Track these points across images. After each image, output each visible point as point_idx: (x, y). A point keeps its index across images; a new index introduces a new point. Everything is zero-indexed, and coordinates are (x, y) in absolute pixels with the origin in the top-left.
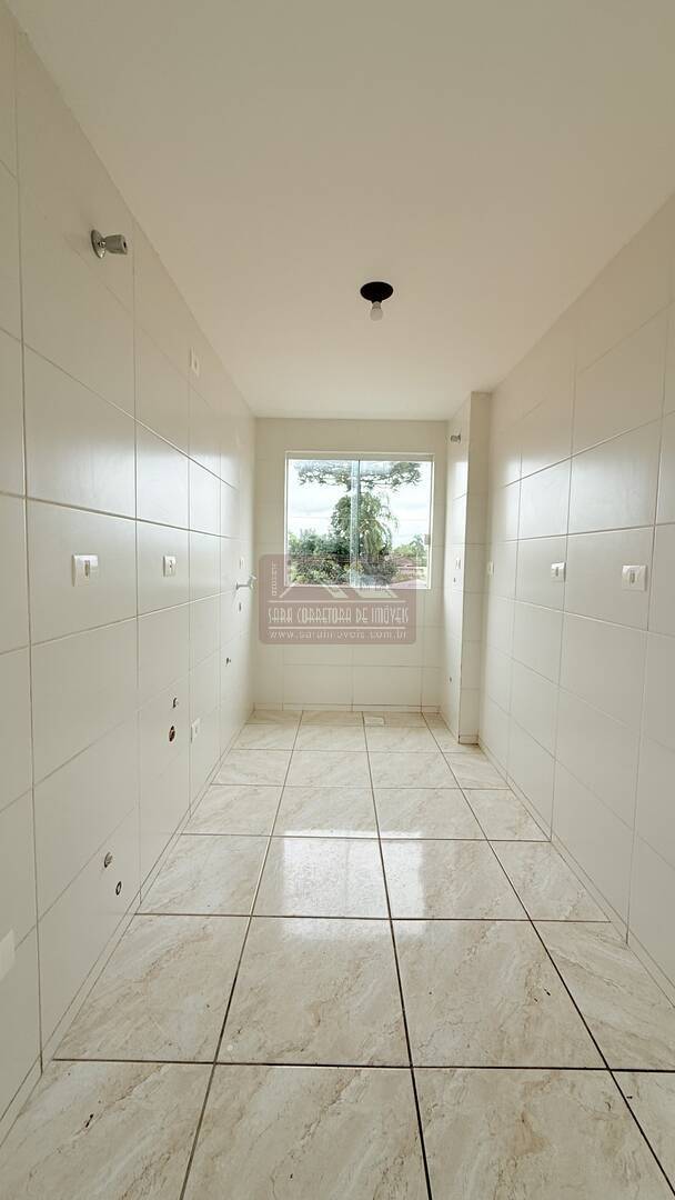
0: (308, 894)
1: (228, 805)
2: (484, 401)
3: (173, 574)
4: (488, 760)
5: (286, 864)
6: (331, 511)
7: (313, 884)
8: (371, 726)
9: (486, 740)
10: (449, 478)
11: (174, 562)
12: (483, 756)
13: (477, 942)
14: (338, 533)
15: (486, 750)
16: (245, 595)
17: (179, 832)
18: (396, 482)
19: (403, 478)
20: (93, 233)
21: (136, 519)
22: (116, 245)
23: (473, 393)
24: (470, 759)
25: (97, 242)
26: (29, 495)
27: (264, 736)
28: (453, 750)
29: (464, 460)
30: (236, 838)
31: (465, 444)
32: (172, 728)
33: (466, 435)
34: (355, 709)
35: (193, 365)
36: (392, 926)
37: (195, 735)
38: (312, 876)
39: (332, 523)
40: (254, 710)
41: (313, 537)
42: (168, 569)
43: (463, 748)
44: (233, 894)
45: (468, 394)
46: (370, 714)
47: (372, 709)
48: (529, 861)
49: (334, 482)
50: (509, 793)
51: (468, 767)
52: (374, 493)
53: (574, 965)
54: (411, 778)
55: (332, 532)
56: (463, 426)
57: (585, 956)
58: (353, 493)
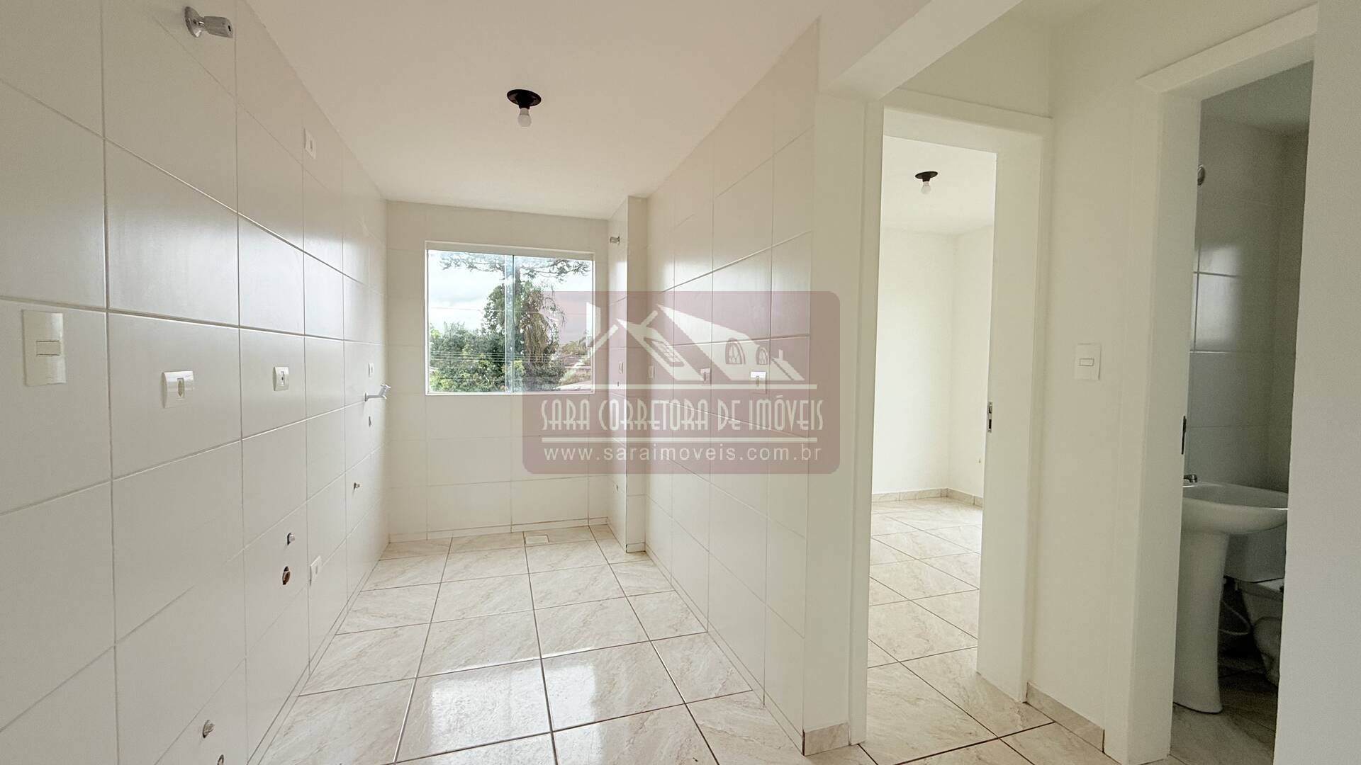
0: (461, 727)
1: (360, 654)
2: (641, 205)
3: (286, 387)
4: (655, 565)
5: (434, 703)
6: (484, 301)
7: (467, 716)
8: (531, 546)
9: (654, 546)
10: (611, 275)
11: (286, 371)
12: (650, 563)
13: (636, 733)
14: (493, 327)
15: (654, 558)
16: (375, 409)
17: (296, 694)
18: (562, 271)
19: (568, 266)
20: (187, 10)
21: (239, 327)
22: (219, 26)
23: (630, 197)
24: (640, 566)
25: (191, 20)
26: (111, 306)
27: (404, 572)
28: (619, 560)
29: (624, 261)
30: (370, 688)
31: (624, 245)
32: (286, 569)
33: (624, 237)
34: (515, 529)
35: (308, 145)
36: (553, 739)
37: (314, 576)
38: (466, 710)
39: (486, 317)
40: (390, 543)
41: (462, 332)
42: (279, 381)
43: (631, 557)
44: (371, 746)
45: (625, 198)
46: (532, 533)
47: (537, 527)
48: (687, 652)
49: (487, 267)
50: (674, 594)
51: (633, 574)
52: (536, 282)
53: (719, 732)
54: (576, 594)
55: (486, 327)
56: (621, 229)
57: (730, 723)
58: (509, 282)
